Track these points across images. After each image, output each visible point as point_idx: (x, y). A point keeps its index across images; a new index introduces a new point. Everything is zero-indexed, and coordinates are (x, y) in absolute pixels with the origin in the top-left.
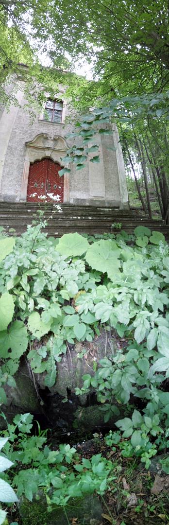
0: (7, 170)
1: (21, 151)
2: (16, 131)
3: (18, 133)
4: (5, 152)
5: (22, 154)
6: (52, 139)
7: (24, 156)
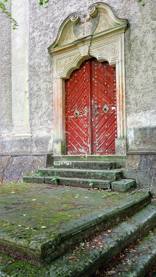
0: (34, 102)
1: (46, 67)
2: (35, 34)
3: (37, 38)
4: (27, 78)
5: (49, 69)
6: (88, 17)
7: (51, 72)
